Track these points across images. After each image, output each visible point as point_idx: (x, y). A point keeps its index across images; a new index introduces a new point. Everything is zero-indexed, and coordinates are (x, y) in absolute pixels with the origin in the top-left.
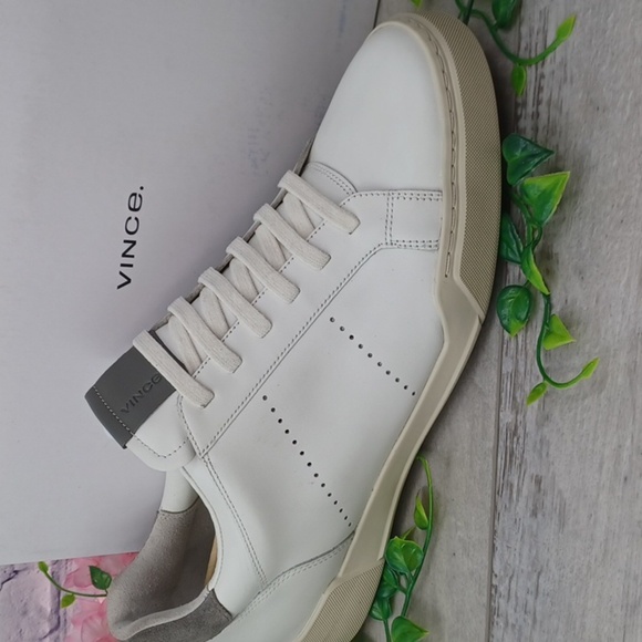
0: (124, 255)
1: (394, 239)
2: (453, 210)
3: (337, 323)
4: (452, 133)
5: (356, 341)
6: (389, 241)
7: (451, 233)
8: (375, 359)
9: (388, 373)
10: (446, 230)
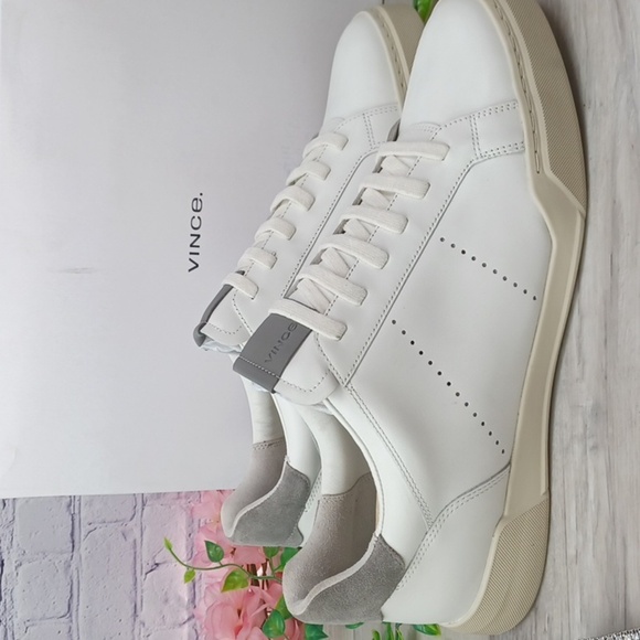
0: (191, 246)
1: (483, 152)
2: (530, 112)
3: (448, 242)
4: (515, 50)
5: (469, 255)
6: (478, 155)
7: (533, 132)
8: (490, 268)
9: (505, 279)
10: (528, 130)
